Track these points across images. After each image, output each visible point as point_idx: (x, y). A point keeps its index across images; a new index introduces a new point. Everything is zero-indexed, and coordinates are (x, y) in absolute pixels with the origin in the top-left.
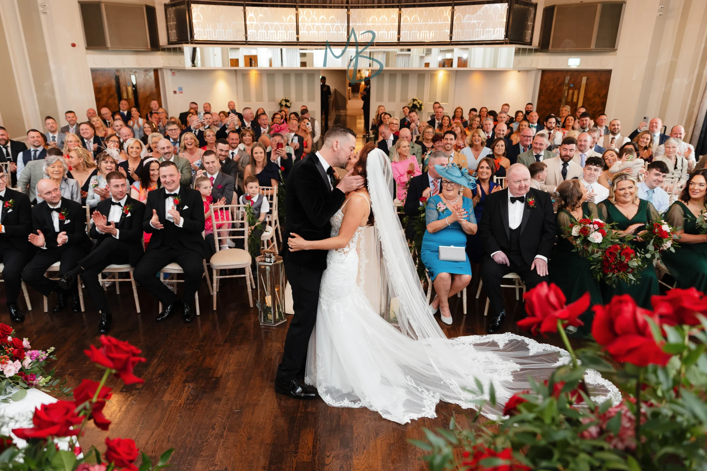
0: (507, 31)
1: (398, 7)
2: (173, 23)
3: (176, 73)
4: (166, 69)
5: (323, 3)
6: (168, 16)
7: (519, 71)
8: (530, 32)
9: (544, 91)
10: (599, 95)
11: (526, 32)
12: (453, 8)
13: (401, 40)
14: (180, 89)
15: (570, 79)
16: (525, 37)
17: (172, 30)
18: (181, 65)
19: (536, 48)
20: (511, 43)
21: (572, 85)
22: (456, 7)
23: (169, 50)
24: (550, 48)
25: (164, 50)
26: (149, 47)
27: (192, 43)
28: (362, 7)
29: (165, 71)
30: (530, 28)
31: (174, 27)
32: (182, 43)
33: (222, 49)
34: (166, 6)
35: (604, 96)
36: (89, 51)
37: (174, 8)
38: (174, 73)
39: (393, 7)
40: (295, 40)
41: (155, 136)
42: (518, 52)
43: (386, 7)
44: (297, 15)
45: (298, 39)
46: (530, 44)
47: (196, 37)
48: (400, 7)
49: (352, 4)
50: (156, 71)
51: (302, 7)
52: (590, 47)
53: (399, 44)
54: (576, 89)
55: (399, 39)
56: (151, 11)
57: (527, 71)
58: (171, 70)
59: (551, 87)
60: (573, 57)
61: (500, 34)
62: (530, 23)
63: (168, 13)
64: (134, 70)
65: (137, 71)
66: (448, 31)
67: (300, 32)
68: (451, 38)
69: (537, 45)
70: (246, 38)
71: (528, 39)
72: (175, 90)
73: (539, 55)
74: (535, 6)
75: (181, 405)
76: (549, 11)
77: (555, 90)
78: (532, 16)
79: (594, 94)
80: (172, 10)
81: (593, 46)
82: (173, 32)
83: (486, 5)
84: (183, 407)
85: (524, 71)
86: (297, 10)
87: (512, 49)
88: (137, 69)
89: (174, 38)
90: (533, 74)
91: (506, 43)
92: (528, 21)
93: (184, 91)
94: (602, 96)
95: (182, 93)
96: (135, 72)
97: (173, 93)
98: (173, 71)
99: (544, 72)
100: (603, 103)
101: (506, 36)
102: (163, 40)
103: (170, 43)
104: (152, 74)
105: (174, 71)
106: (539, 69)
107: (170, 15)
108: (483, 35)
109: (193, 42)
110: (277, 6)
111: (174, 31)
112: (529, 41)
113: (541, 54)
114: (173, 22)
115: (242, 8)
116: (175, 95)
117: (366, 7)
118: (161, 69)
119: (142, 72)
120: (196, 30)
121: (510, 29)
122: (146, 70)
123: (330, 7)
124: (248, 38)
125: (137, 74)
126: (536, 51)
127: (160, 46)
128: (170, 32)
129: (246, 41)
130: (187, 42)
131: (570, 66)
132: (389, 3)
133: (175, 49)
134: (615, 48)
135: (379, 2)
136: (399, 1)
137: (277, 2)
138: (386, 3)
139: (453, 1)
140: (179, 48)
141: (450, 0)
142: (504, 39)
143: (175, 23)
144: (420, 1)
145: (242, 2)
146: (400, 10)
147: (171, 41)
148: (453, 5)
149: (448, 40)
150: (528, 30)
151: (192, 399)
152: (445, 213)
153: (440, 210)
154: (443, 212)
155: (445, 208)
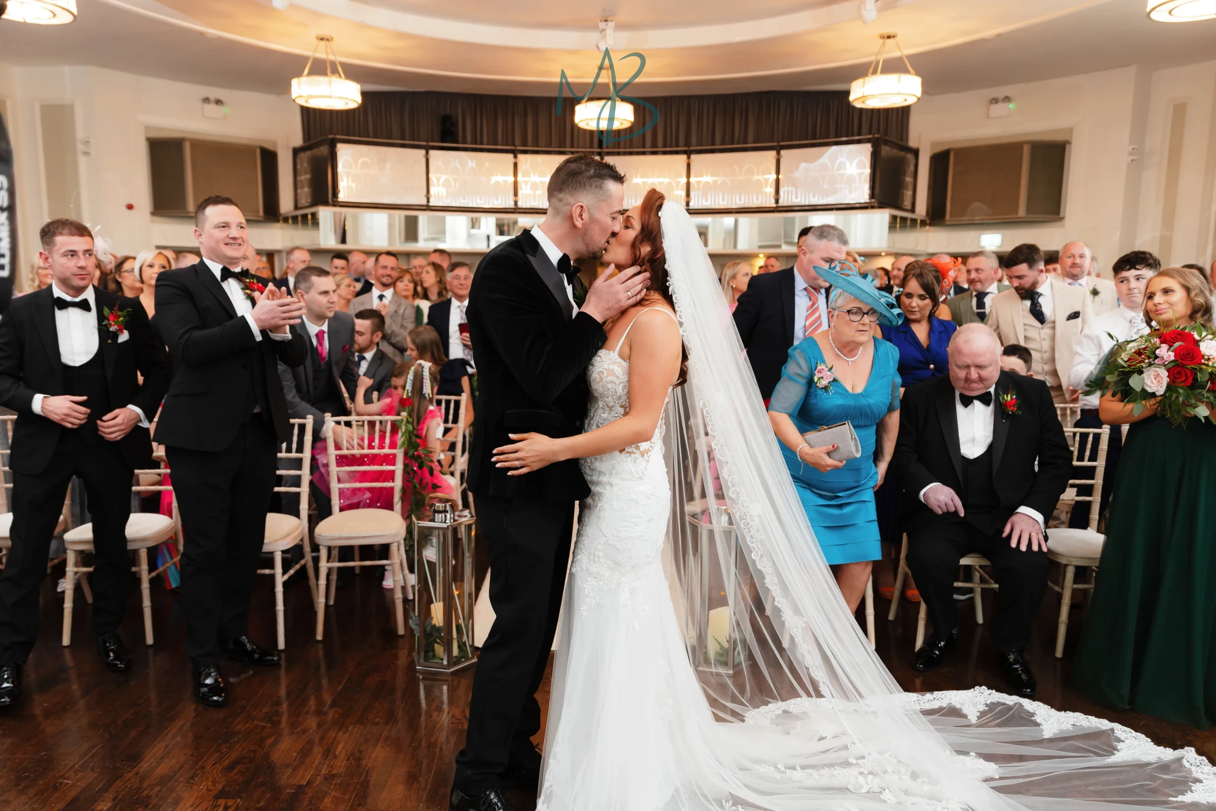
0: (873, 188)
1: (684, 152)
2: (305, 177)
5: (560, 147)
6: (299, 166)
8: (909, 193)
11: (903, 194)
12: (778, 153)
13: (693, 205)
16: (902, 200)
17: (302, 188)
19: (922, 218)
20: (880, 207)
22: (783, 152)
23: (295, 219)
24: (948, 217)
25: (286, 220)
26: (261, 213)
27: (334, 205)
28: (625, 154)
30: (910, 187)
31: (306, 184)
32: (318, 206)
34: (296, 152)
36: (157, 219)
37: (309, 153)
39: (677, 153)
40: (511, 206)
42: (894, 221)
43: (665, 153)
44: (515, 165)
45: (516, 202)
46: (913, 210)
47: (342, 197)
48: (688, 153)
49: (607, 148)
51: (525, 152)
52: (1017, 214)
55: (687, 203)
56: (269, 158)
60: (987, 232)
61: (863, 194)
62: (909, 179)
63: (298, 161)
66: (772, 191)
67: (520, 192)
68: (777, 201)
69: (924, 213)
70: (428, 201)
71: (907, 204)
73: (929, 231)
74: (916, 152)
76: (940, 161)
78: (912, 168)
80: (304, 157)
81: (1022, 212)
82: (305, 193)
83: (834, 148)
86: (515, 157)
87: (883, 216)
89: (304, 199)
91: (873, 207)
92: (905, 175)
101: (872, 196)
102: (286, 204)
103: (296, 208)
107: (302, 165)
108: (832, 195)
109: (336, 203)
110: (482, 150)
111: (306, 189)
112: (909, 208)
113: (932, 229)
114: (306, 174)
115: (423, 152)
117: (631, 153)
118: (279, 252)
120: (342, 185)
121: (877, 186)
124: (431, 200)
126: (923, 223)
127: (280, 215)
128: (299, 191)
129: (427, 206)
130: (326, 203)
131: (984, 247)
132: (671, 147)
133: (305, 217)
134: (1061, 215)
135: (654, 145)
136: (687, 144)
137: (482, 143)
138: (665, 146)
139: (778, 142)
140: (314, 216)
141: (772, 142)
142: (868, 201)
143: (308, 176)
144: (723, 143)
145: (424, 143)
146: (689, 158)
147: (299, 205)
148: (778, 149)
149: (772, 204)
150: (907, 190)
152: (831, 390)
153: (821, 385)
154: (826, 388)
155: (831, 379)
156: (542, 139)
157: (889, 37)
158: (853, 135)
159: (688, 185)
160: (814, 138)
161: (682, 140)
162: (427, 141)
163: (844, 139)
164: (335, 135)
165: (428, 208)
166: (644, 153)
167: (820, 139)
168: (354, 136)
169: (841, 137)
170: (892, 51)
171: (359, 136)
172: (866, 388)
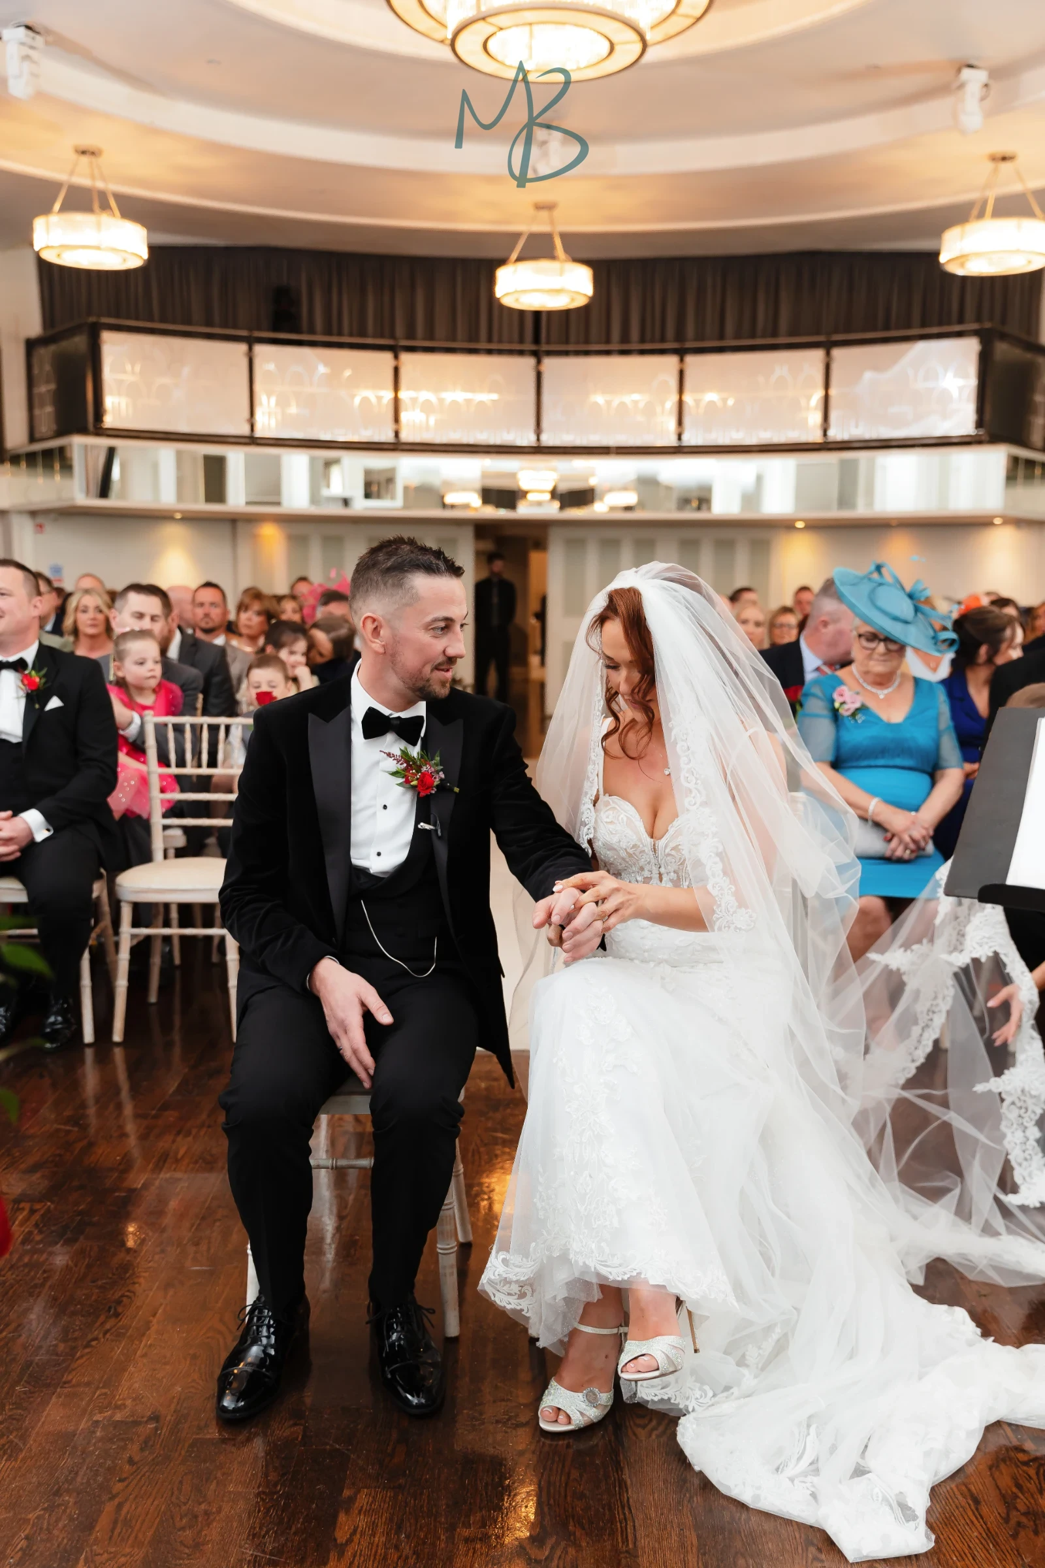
0: (981, 410)
1: (675, 351)
2: (47, 388)
3: (47, 525)
4: (20, 512)
6: (36, 371)
11: (1029, 423)
12: (829, 353)
14: (55, 568)
16: (1029, 433)
17: (42, 406)
20: (992, 443)
22: (837, 353)
23: (31, 459)
25: (15, 459)
27: (97, 434)
28: (578, 353)
29: (14, 519)
31: (49, 399)
32: (70, 434)
33: (179, 455)
34: (31, 345)
37: (52, 348)
38: (39, 524)
39: (662, 352)
40: (390, 438)
42: (1016, 465)
43: (643, 352)
44: (396, 370)
45: (397, 434)
47: (109, 421)
48: (681, 353)
49: (548, 342)
51: (411, 349)
53: (679, 449)
55: (680, 437)
58: (33, 514)
61: (965, 420)
63: (35, 361)
66: (817, 414)
67: (404, 417)
68: (826, 433)
70: (252, 429)
80: (45, 353)
82: (47, 413)
83: (923, 344)
89: (46, 425)
91: (980, 444)
93: (65, 573)
101: (980, 424)
102: (15, 435)
103: (32, 439)
105: (42, 516)
107: (41, 368)
108: (914, 422)
109: (100, 431)
110: (341, 345)
111: (49, 409)
114: (48, 382)
115: (243, 347)
117: (587, 353)
120: (109, 401)
121: (988, 406)
123: (489, 352)
124: (258, 427)
127: (6, 451)
128: (37, 412)
129: (251, 437)
130: (83, 430)
132: (652, 341)
133: (48, 454)
135: (625, 338)
136: (680, 336)
137: (340, 334)
138: (642, 340)
139: (829, 334)
140: (62, 450)
141: (818, 333)
142: (974, 431)
143: (52, 386)
144: (738, 336)
145: (244, 333)
146: (682, 360)
147: (37, 435)
148: (828, 346)
149: (816, 437)
150: (1036, 416)
151: (39, 1242)
152: (860, 718)
153: (845, 712)
154: (853, 715)
155: (858, 705)
156: (441, 329)
157: (1004, 159)
158: (949, 323)
159: (681, 403)
160: (887, 328)
161: (670, 331)
162: (250, 329)
163: (935, 330)
164: (99, 316)
165: (252, 440)
166: (608, 353)
167: (898, 328)
168: (128, 318)
169: (930, 326)
170: (1009, 182)
171: (137, 319)
172: (907, 718)
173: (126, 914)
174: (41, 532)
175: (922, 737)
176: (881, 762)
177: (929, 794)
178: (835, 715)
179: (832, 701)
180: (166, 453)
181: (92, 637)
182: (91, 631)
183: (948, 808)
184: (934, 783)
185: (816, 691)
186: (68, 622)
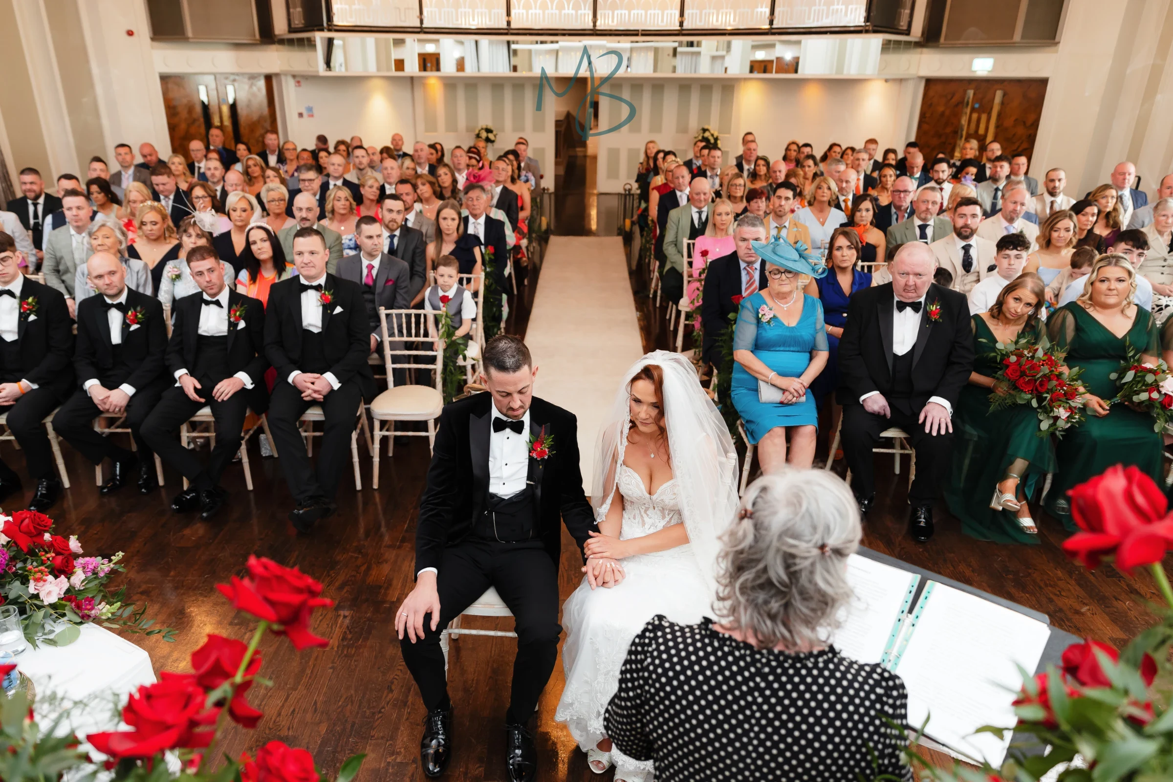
0: (869, 10)
3: (303, 83)
4: (286, 74)
7: (886, 81)
8: (907, 11)
9: (928, 115)
10: (1024, 123)
11: (900, 13)
13: (686, 25)
14: (310, 109)
15: (974, 94)
16: (899, 21)
17: (295, 7)
18: (311, 69)
19: (917, 40)
20: (875, 32)
21: (977, 106)
23: (290, 42)
24: (942, 40)
25: (281, 42)
26: (257, 37)
27: (330, 30)
29: (283, 78)
30: (909, 5)
31: (298, 3)
32: (313, 30)
35: (1032, 124)
36: (156, 44)
38: (298, 82)
40: (504, 25)
41: (272, 190)
42: (887, 47)
45: (509, 23)
46: (908, 32)
47: (338, 21)
50: (268, 78)
52: (1012, 37)
53: (681, 32)
54: (984, 112)
55: (681, 24)
57: (901, 81)
58: (294, 76)
59: (941, 109)
60: (981, 55)
61: (857, 16)
64: (232, 77)
65: (237, 78)
66: (767, 11)
67: (513, 12)
68: (771, 22)
69: (919, 34)
70: (422, 22)
71: (903, 25)
72: (300, 111)
73: (921, 53)
75: (332, 648)
77: (947, 113)
79: (1016, 120)
81: (1017, 37)
82: (298, 11)
84: (337, 652)
85: (894, 80)
87: (876, 41)
88: (237, 74)
89: (298, 22)
90: (910, 86)
91: (867, 32)
93: (315, 112)
94: (1029, 123)
95: (312, 116)
96: (234, 80)
97: (296, 116)
98: (298, 79)
99: (930, 82)
100: (1030, 136)
101: (868, 19)
102: (280, 26)
103: (291, 30)
104: (262, 83)
105: (300, 78)
106: (921, 78)
108: (827, 17)
109: (332, 28)
111: (299, 9)
112: (905, 28)
113: (925, 50)
116: (302, 120)
118: (277, 75)
119: (246, 80)
120: (336, 8)
121: (874, 8)
122: (253, 77)
124: (425, 22)
125: (236, 84)
126: (918, 45)
127: (275, 36)
128: (291, 10)
129: (421, 28)
130: (321, 28)
131: (975, 72)
133: (300, 41)
134: (1057, 40)
140: (309, 40)
142: (863, 24)
147: (293, 26)
149: (764, 25)
150: (905, 9)
151: (351, 639)
152: (772, 324)
153: (765, 320)
154: (769, 322)
155: (772, 316)
165: (421, 30)
172: (798, 324)
173: (377, 425)
174: (300, 86)
175: (806, 334)
176: (782, 349)
177: (809, 365)
178: (758, 320)
179: (758, 313)
180: (370, 39)
181: (343, 215)
182: (343, 212)
183: (818, 374)
184: (811, 359)
185: (748, 305)
186: (328, 207)
